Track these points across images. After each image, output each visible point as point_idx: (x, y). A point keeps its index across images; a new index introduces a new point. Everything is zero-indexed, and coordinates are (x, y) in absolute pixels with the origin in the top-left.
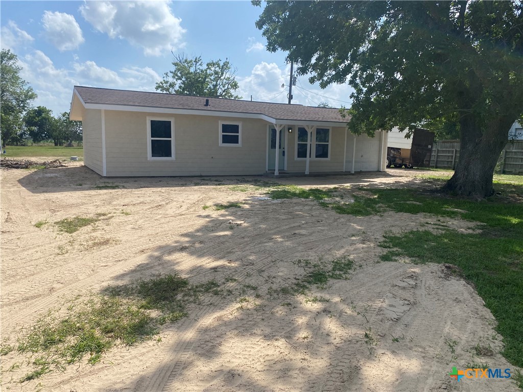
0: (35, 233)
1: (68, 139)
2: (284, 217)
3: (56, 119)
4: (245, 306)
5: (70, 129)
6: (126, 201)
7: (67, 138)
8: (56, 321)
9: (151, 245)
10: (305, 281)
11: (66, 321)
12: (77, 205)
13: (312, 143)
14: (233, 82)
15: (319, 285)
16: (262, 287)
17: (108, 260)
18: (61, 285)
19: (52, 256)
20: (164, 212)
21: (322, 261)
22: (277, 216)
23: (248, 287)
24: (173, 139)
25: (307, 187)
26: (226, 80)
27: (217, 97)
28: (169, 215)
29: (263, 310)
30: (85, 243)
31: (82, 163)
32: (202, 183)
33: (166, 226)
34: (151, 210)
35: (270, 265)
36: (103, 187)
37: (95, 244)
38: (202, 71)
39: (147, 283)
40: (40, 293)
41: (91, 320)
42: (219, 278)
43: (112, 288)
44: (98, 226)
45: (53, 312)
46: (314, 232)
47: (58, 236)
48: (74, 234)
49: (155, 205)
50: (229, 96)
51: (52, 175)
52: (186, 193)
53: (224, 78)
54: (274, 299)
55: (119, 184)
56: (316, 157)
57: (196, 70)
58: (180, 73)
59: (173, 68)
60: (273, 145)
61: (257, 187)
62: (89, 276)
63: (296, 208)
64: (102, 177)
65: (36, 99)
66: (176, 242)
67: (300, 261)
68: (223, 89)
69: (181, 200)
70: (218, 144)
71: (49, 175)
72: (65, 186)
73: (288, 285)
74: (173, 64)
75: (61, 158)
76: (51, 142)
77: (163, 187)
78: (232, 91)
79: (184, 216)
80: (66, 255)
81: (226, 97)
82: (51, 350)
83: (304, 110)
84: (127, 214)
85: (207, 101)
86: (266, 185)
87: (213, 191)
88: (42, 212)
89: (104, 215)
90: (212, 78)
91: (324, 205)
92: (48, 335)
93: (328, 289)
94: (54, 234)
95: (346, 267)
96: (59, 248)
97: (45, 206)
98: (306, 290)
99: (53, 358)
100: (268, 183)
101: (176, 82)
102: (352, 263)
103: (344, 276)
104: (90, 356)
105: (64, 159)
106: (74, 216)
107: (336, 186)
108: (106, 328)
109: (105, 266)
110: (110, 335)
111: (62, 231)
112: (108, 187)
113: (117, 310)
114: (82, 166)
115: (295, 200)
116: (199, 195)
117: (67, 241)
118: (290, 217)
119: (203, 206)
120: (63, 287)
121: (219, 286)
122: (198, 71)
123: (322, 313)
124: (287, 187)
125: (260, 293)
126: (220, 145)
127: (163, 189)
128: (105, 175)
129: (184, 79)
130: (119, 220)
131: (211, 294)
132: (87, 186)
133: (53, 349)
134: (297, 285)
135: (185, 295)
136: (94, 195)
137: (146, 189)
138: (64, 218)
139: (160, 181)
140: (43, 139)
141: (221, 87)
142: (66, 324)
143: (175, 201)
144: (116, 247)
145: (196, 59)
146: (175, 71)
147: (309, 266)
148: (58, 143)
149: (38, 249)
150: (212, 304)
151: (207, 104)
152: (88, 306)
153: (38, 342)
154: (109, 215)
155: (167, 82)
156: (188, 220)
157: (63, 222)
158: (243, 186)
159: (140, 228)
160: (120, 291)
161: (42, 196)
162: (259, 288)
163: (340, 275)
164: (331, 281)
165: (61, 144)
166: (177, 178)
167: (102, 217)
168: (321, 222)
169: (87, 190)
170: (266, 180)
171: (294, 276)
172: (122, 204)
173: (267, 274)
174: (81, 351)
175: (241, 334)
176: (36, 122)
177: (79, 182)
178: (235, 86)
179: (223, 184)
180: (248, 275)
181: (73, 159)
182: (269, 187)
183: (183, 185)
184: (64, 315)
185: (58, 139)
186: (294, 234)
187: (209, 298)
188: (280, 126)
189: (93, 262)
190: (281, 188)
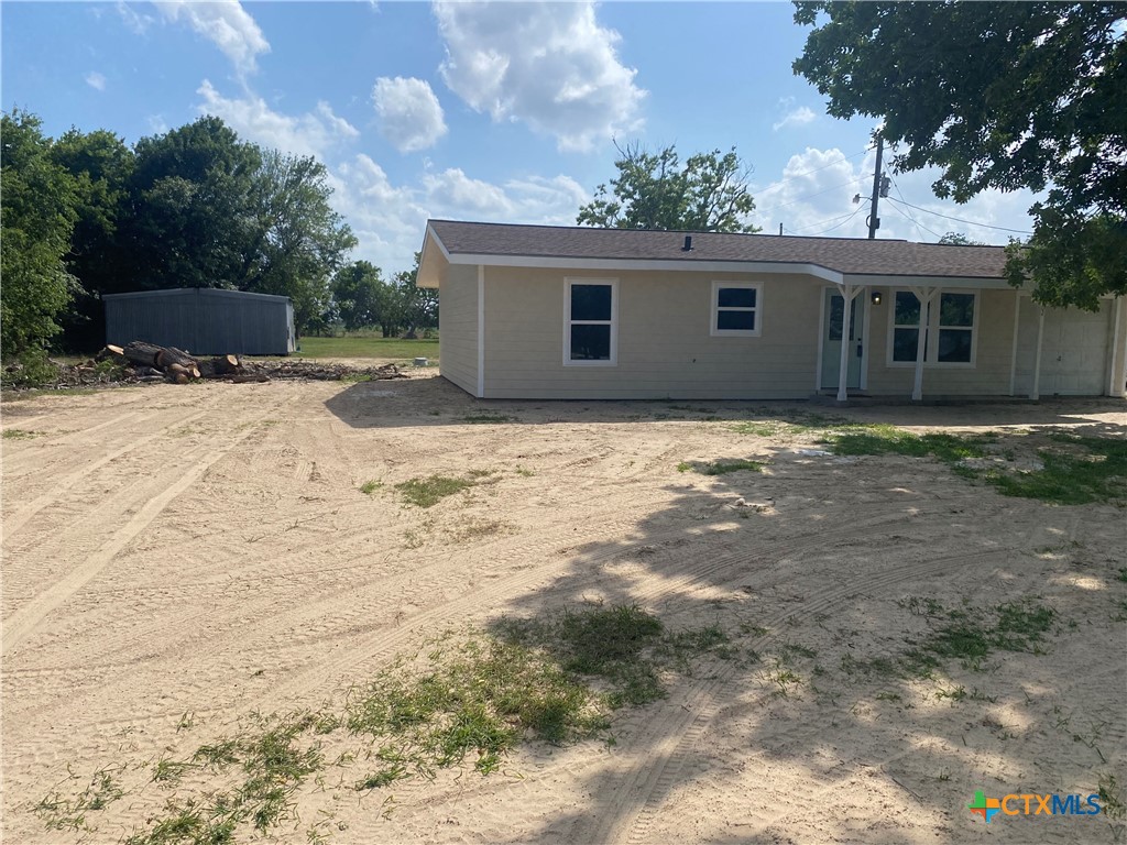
0: (363, 504)
1: (409, 324)
2: (864, 497)
3: (388, 284)
4: (791, 690)
5: (411, 305)
6: (524, 448)
7: (405, 323)
8: (412, 677)
9: (580, 541)
10: (931, 648)
11: (430, 681)
12: (433, 454)
13: (929, 328)
14: (743, 197)
15: (968, 659)
16: (827, 652)
17: (497, 564)
18: (416, 609)
19: (395, 551)
20: (599, 473)
21: (971, 604)
22: (851, 495)
23: (796, 648)
24: (613, 323)
25: (919, 431)
26: (727, 192)
27: (706, 230)
28: (608, 481)
29: (834, 704)
30: (454, 529)
31: (437, 372)
32: (671, 414)
33: (604, 502)
34: (572, 467)
35: (842, 605)
36: (477, 418)
37: (472, 532)
38: (676, 177)
39: (578, 620)
40: (380, 621)
41: (475, 685)
42: (729, 624)
43: (511, 623)
44: (474, 496)
45: (404, 661)
46: (944, 536)
47: (403, 511)
48: (432, 509)
49: (580, 458)
50: (732, 228)
51: (384, 393)
52: (640, 435)
53: (723, 190)
54: (859, 681)
55: (507, 414)
56: (939, 360)
57: (664, 176)
58: (630, 185)
59: (617, 174)
60: (835, 335)
61: (796, 426)
62: (465, 594)
63: (895, 478)
64: (474, 399)
65: (355, 248)
66: (629, 538)
67: (914, 602)
68: (720, 213)
69: (631, 449)
70: (709, 332)
71: (377, 393)
72: (408, 415)
73: (888, 654)
74: (617, 165)
75: (399, 361)
76: (377, 329)
77: (593, 421)
78: (739, 216)
79: (639, 484)
80: (419, 550)
81: (727, 229)
82: (406, 734)
83: (910, 252)
84: (527, 474)
85: (688, 240)
86: (817, 422)
87: (697, 432)
88: (371, 463)
89: (484, 474)
90: (697, 189)
91: (967, 474)
92: (400, 705)
93: (990, 672)
94: (397, 508)
95: (1034, 624)
96: (407, 535)
97: (375, 452)
98: (934, 671)
99: (412, 750)
100: (821, 419)
101: (620, 203)
102: (1050, 614)
103: (1031, 646)
104: (479, 757)
105: (401, 363)
106: (430, 475)
107: (994, 429)
108: (505, 703)
109: (494, 577)
110: (514, 718)
111: (409, 501)
112: (488, 419)
113: (523, 669)
114: (436, 377)
115: (891, 459)
116: (667, 441)
117: (419, 523)
118: (882, 497)
119: (678, 463)
120: (419, 613)
121: (728, 641)
122: (669, 177)
123: (981, 727)
124: (869, 429)
125: (823, 664)
126: (712, 334)
127: (594, 427)
128: (480, 394)
129: (637, 196)
130: (514, 486)
131: (712, 656)
132: (448, 416)
133: (409, 733)
134: (912, 655)
135: (657, 653)
136: (463, 435)
137: (560, 424)
138: (411, 477)
139: (586, 409)
140: (364, 324)
141: (716, 208)
142: (430, 685)
143: (619, 451)
144: (512, 539)
145: (665, 153)
146: (621, 180)
147: (937, 614)
148: (389, 332)
149: (369, 535)
150: (716, 678)
151: (687, 247)
152: (468, 654)
153: (383, 716)
154: (494, 475)
155: (600, 205)
156: (648, 493)
157: (410, 485)
158: (762, 424)
159: (554, 503)
160: (525, 630)
161: (370, 434)
162: (820, 654)
163: (1020, 641)
164: (998, 656)
165: (395, 334)
166: (619, 403)
167: (480, 479)
168: (962, 515)
169: (449, 424)
170: (818, 411)
171: (904, 635)
172: (517, 453)
173: (837, 624)
174: (461, 744)
175: (785, 751)
176: (353, 293)
177: (433, 408)
178: (747, 204)
179: (719, 419)
180: (793, 623)
181: (419, 364)
182: (825, 426)
183: (632, 419)
184: (424, 668)
185: (389, 324)
186: (897, 537)
187: (709, 665)
188: (854, 290)
189: (470, 567)
190: (854, 430)
